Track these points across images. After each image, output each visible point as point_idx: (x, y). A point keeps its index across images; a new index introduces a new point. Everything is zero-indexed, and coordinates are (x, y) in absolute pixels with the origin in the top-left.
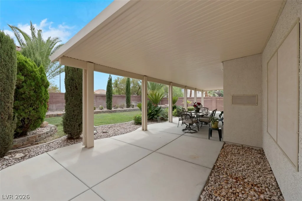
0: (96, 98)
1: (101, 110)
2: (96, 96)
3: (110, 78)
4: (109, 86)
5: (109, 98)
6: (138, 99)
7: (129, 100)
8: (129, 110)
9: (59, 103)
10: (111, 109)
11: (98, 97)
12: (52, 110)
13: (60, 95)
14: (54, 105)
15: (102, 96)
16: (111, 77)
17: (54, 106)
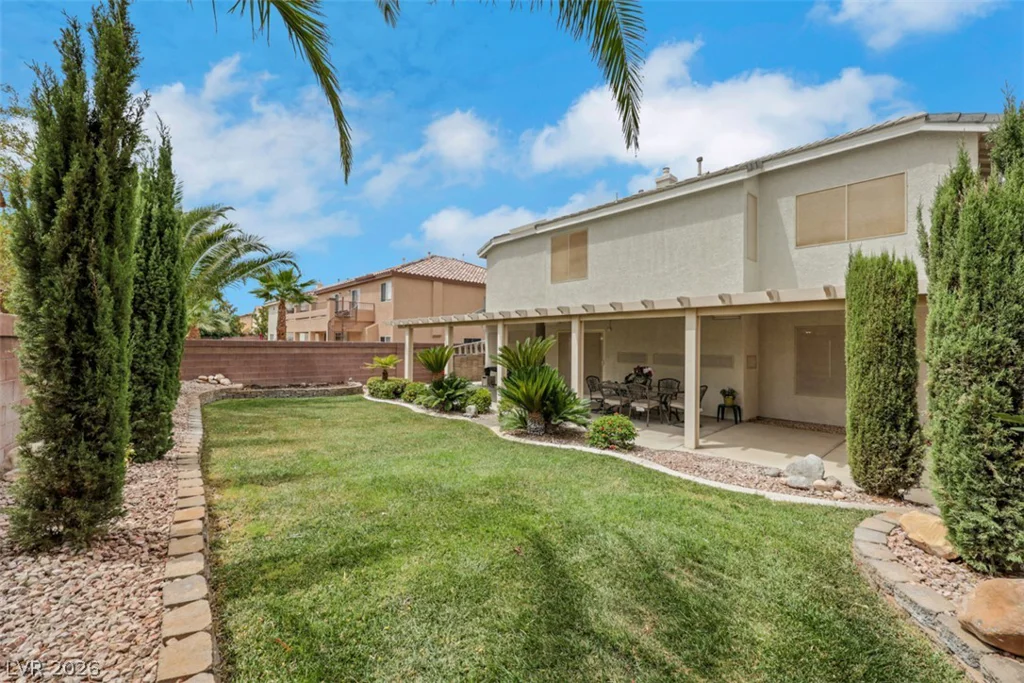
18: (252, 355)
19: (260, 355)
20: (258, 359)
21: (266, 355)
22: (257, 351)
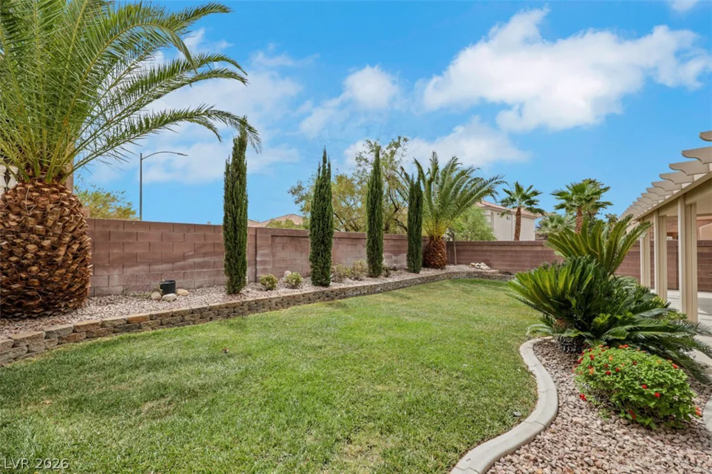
0: (273, 241)
1: (293, 287)
2: (272, 236)
3: (324, 166)
4: (324, 199)
5: (323, 242)
6: (395, 246)
7: (378, 249)
8: (384, 284)
9: (137, 264)
10: (327, 285)
11: (278, 240)
12: (104, 296)
13: (140, 231)
14: (115, 274)
15: (293, 237)
16: (329, 166)
17: (114, 279)
18: (506, 251)
19: (511, 251)
20: (510, 254)
21: (516, 251)
22: (509, 248)
